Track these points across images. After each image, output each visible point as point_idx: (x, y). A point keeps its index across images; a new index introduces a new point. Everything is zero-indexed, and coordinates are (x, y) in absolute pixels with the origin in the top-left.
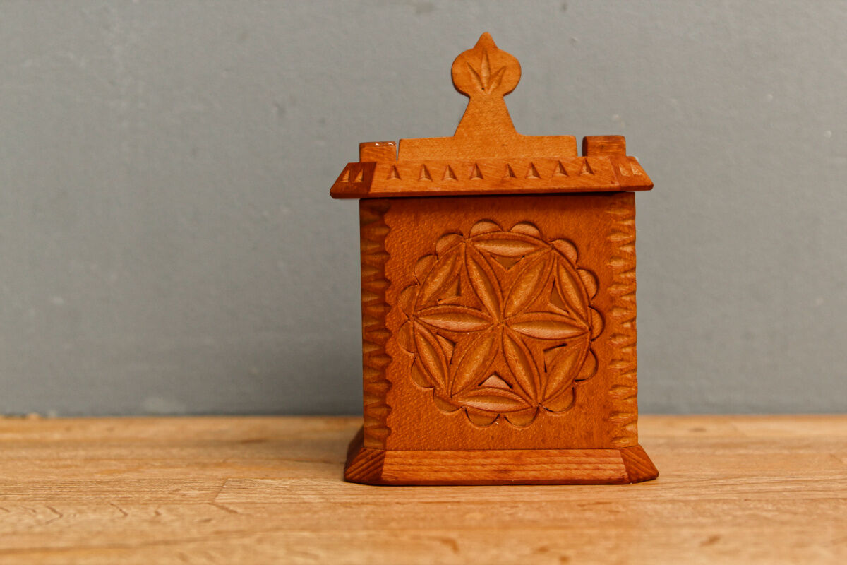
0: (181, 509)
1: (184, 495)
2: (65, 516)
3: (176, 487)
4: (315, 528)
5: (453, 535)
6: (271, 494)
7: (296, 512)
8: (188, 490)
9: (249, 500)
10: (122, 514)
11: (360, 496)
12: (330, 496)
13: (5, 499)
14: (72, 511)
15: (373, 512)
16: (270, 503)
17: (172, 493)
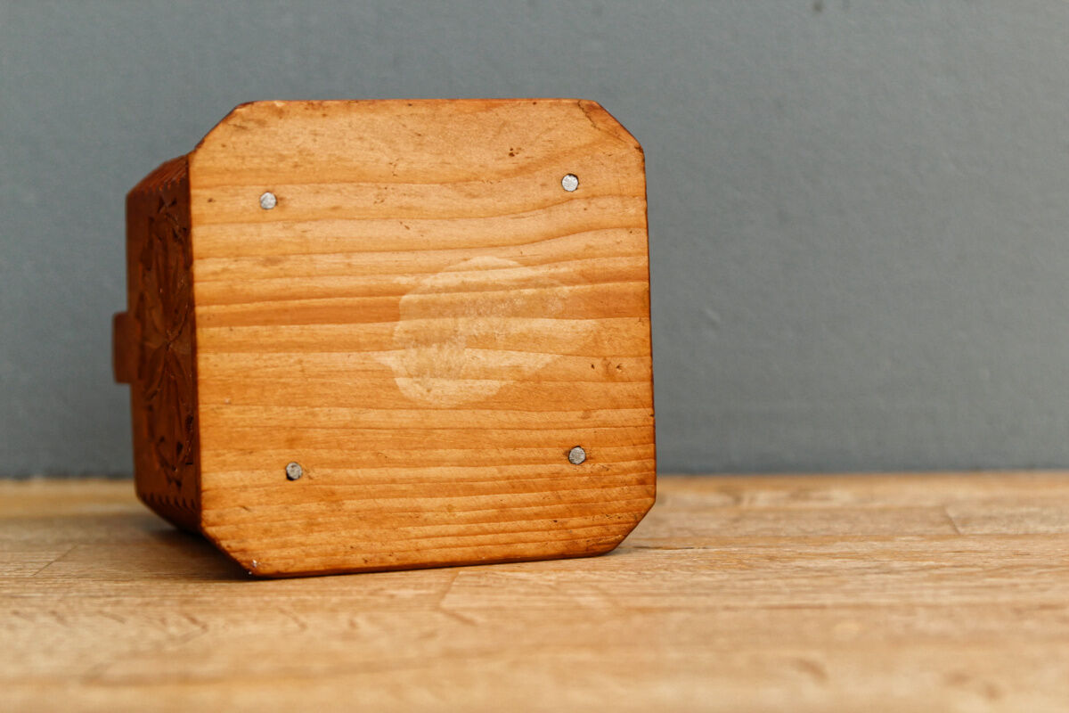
0: (389, 618)
1: (392, 596)
4: (598, 647)
6: (527, 594)
7: (568, 622)
8: (399, 588)
10: (296, 626)
11: (667, 598)
12: (620, 598)
13: (118, 603)
15: (688, 621)
16: (526, 608)
17: (373, 593)
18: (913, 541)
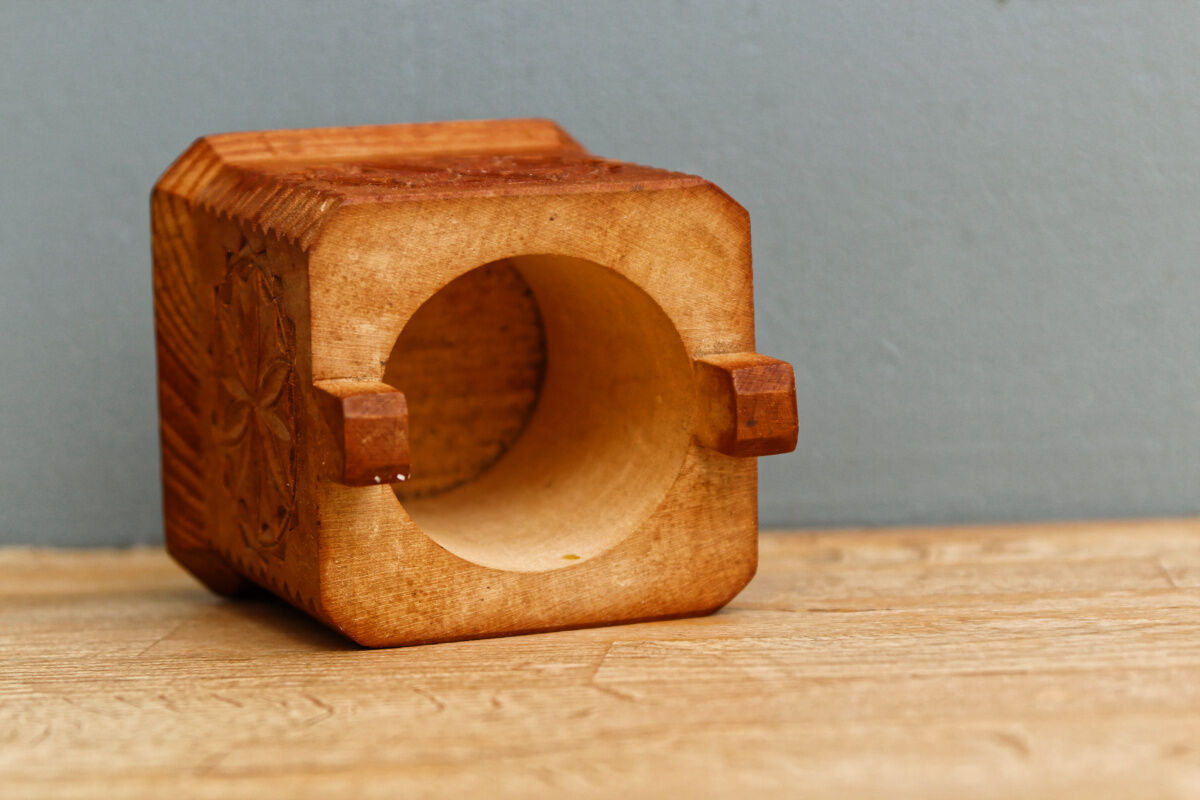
0: (537, 695)
1: (539, 671)
2: (338, 710)
3: (525, 658)
4: (771, 723)
5: (1016, 728)
6: (690, 666)
7: (736, 696)
8: (546, 662)
9: (653, 678)
10: (433, 706)
11: (847, 667)
12: (794, 668)
13: (232, 685)
14: (349, 703)
15: (871, 692)
16: (689, 682)
17: (518, 668)
18: (1122, 597)
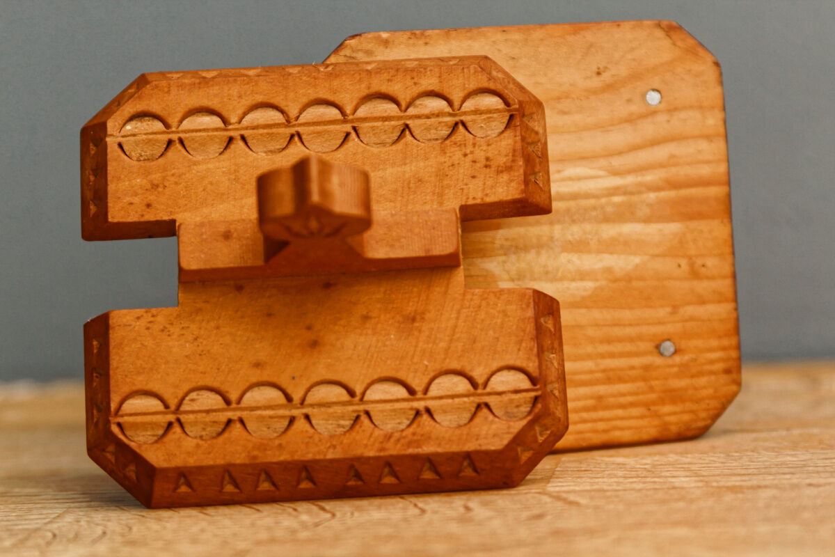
2: (339, 515)
4: (693, 523)
7: (663, 502)
9: (595, 487)
11: (755, 477)
12: (711, 478)
14: (347, 507)
15: (775, 498)
16: (625, 490)
